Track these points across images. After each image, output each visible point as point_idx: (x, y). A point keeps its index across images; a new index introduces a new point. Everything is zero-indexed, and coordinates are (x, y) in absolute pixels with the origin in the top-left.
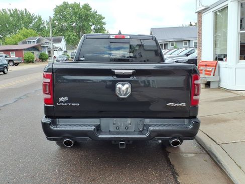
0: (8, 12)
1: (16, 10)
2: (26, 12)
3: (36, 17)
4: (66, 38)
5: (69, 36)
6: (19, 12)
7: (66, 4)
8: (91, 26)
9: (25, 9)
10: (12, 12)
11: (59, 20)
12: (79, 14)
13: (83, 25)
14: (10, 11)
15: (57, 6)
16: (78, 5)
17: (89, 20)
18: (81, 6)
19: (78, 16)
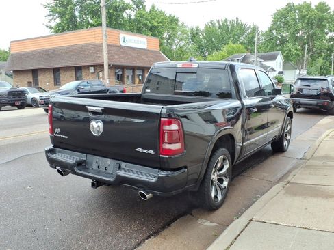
0: (217, 25)
1: (226, 20)
2: (237, 21)
3: (250, 27)
4: (285, 54)
5: (290, 51)
6: (229, 23)
7: (290, 7)
8: (327, 34)
9: (237, 18)
10: (221, 23)
11: (279, 28)
12: (309, 19)
13: (314, 34)
14: (218, 22)
15: (278, 11)
16: (308, 6)
17: (325, 26)
18: (313, 7)
19: (306, 21)
